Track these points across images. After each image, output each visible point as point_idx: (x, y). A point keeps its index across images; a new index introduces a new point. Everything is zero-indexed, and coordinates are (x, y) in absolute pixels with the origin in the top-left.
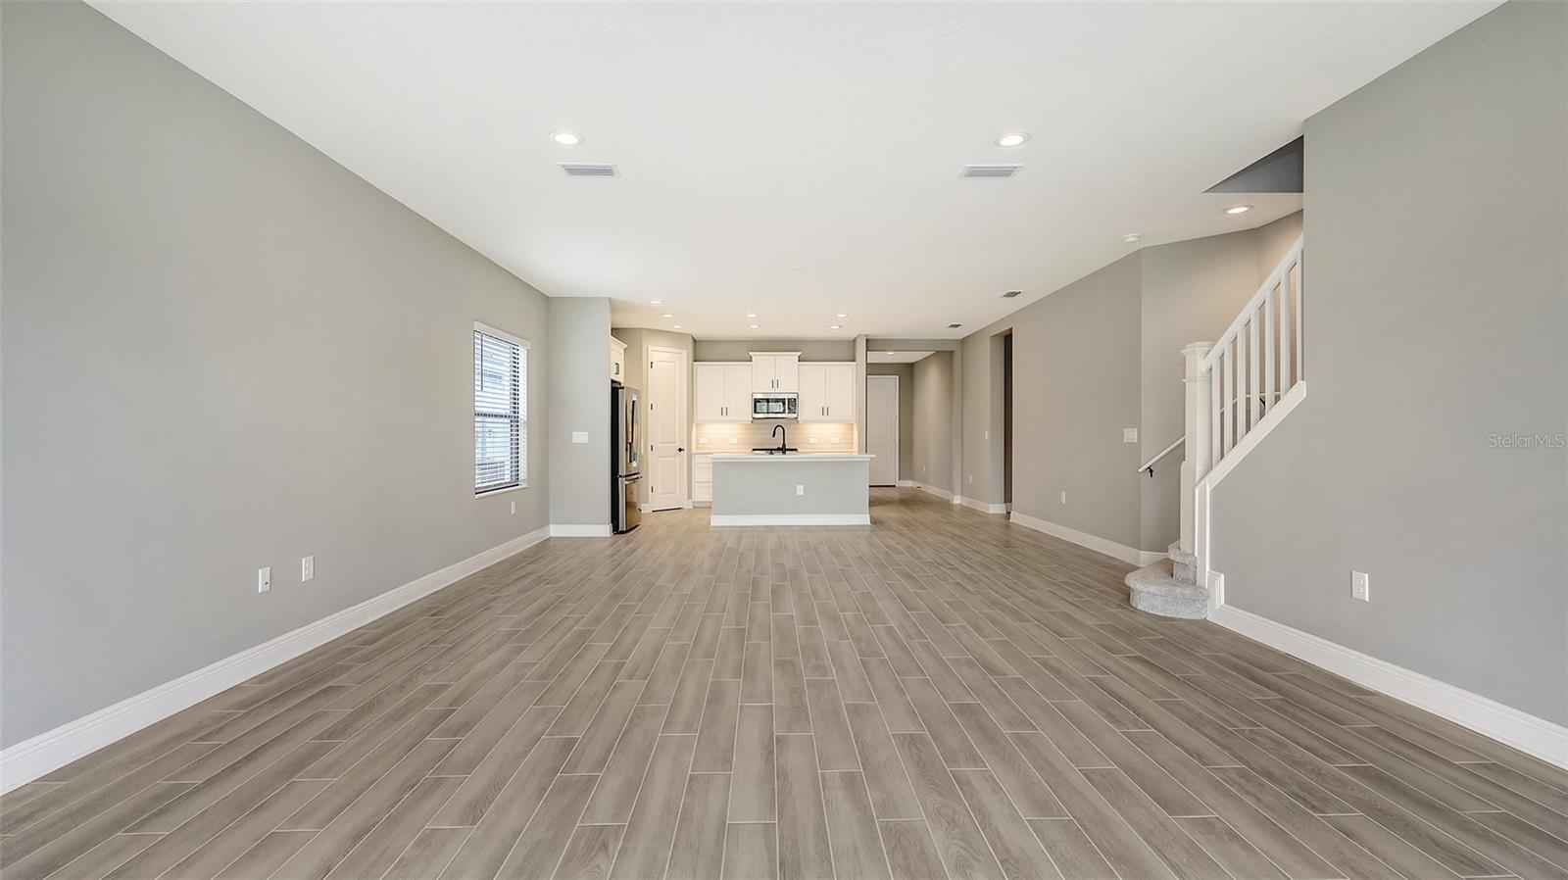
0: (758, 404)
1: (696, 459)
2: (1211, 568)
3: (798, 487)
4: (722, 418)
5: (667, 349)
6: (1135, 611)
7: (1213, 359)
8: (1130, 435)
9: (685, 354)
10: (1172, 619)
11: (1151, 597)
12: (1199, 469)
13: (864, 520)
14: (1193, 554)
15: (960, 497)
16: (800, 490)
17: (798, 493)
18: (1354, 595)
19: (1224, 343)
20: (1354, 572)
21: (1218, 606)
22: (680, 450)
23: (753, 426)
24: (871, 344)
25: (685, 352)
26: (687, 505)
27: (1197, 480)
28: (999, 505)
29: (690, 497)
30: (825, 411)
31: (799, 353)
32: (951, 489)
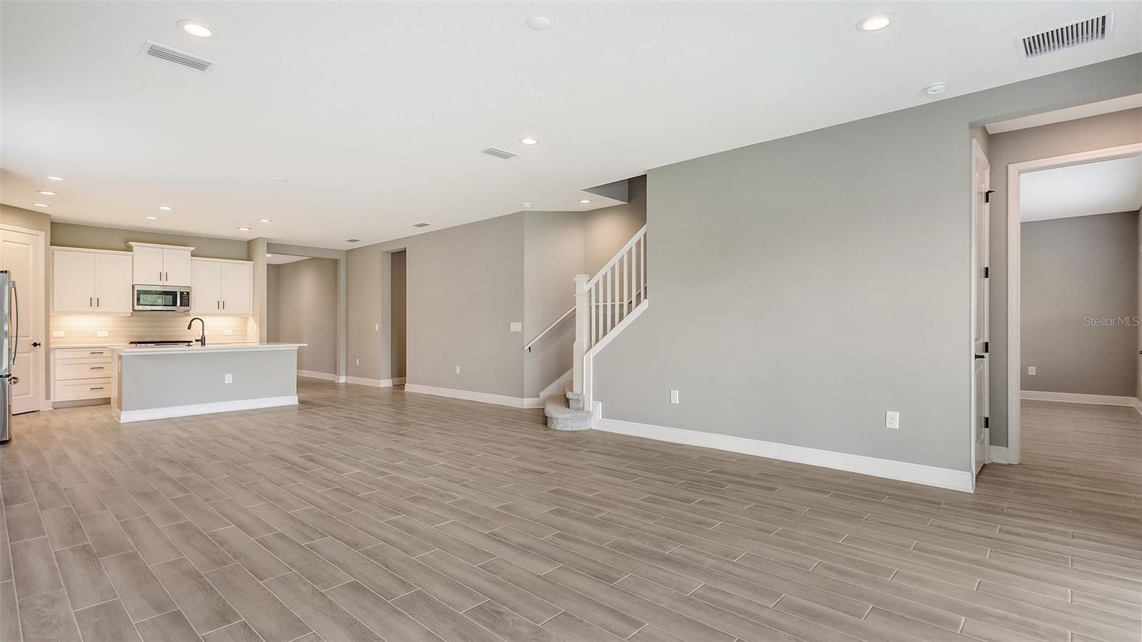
0: (142, 296)
1: (56, 356)
2: (594, 400)
3: (226, 376)
4: (91, 309)
5: (18, 229)
6: (556, 430)
7: (592, 284)
8: (516, 327)
9: (42, 237)
10: (575, 431)
11: (563, 420)
12: (585, 345)
13: (293, 400)
14: (583, 393)
15: (344, 377)
16: (229, 378)
17: (227, 382)
18: (672, 402)
19: (599, 276)
20: (672, 391)
21: (598, 419)
22: (35, 345)
23: (132, 318)
24: (272, 247)
25: (42, 235)
26: (45, 406)
27: (585, 351)
28: (388, 380)
29: (48, 397)
30: (221, 305)
31: (193, 249)
32: (335, 371)
